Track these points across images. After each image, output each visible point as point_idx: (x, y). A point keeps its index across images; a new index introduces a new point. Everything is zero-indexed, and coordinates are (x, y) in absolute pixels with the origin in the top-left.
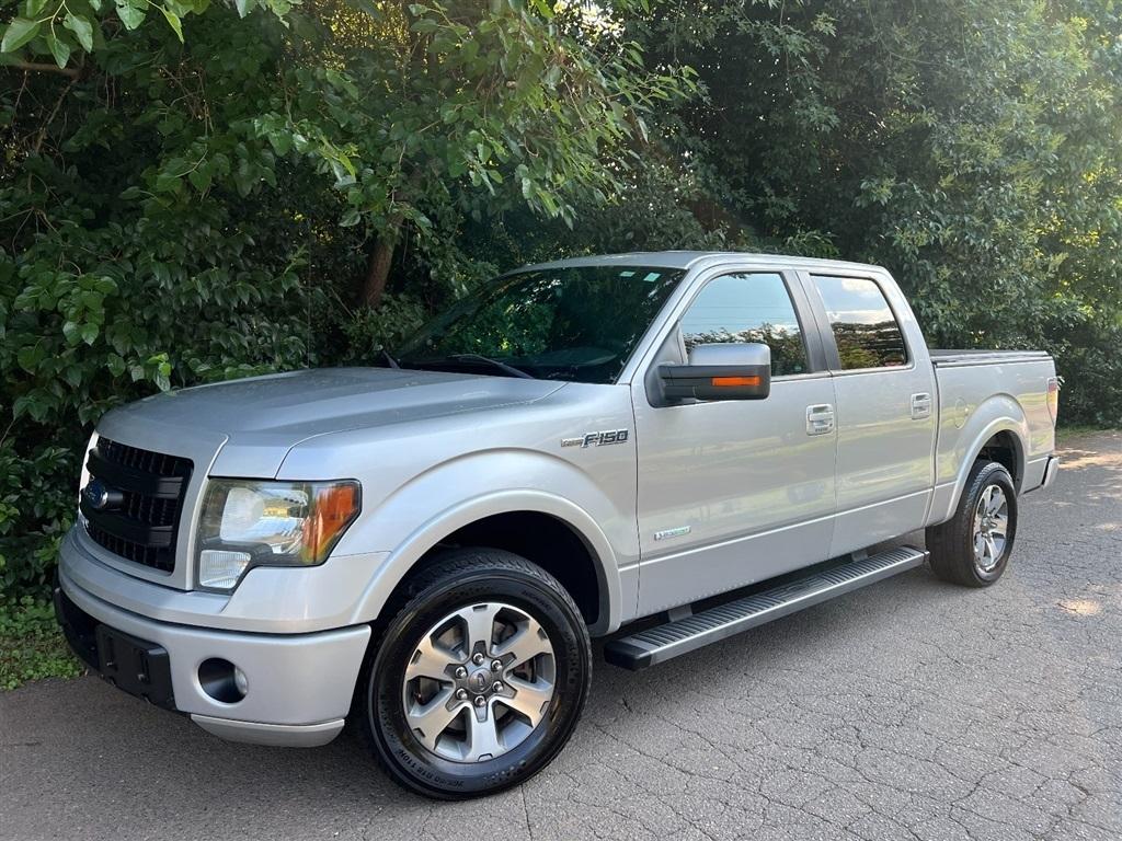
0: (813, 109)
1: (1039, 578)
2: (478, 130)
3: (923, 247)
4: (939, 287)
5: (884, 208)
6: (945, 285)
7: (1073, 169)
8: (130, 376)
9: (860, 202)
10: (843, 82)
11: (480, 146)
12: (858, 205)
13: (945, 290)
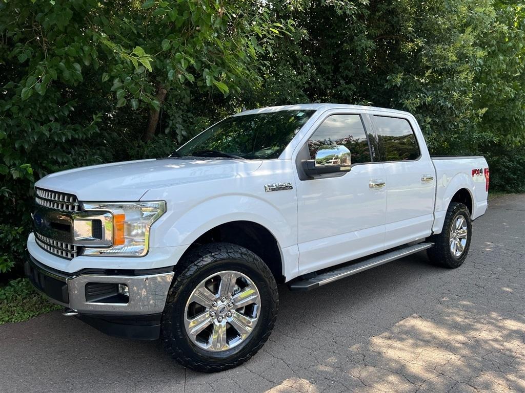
0: (363, 41)
1: (468, 271)
2: (181, 53)
3: (417, 107)
4: (426, 127)
5: (399, 89)
6: (428, 126)
7: (492, 68)
8: (12, 176)
9: (387, 86)
10: (379, 28)
11: (182, 61)
12: (386, 87)
13: (428, 128)
